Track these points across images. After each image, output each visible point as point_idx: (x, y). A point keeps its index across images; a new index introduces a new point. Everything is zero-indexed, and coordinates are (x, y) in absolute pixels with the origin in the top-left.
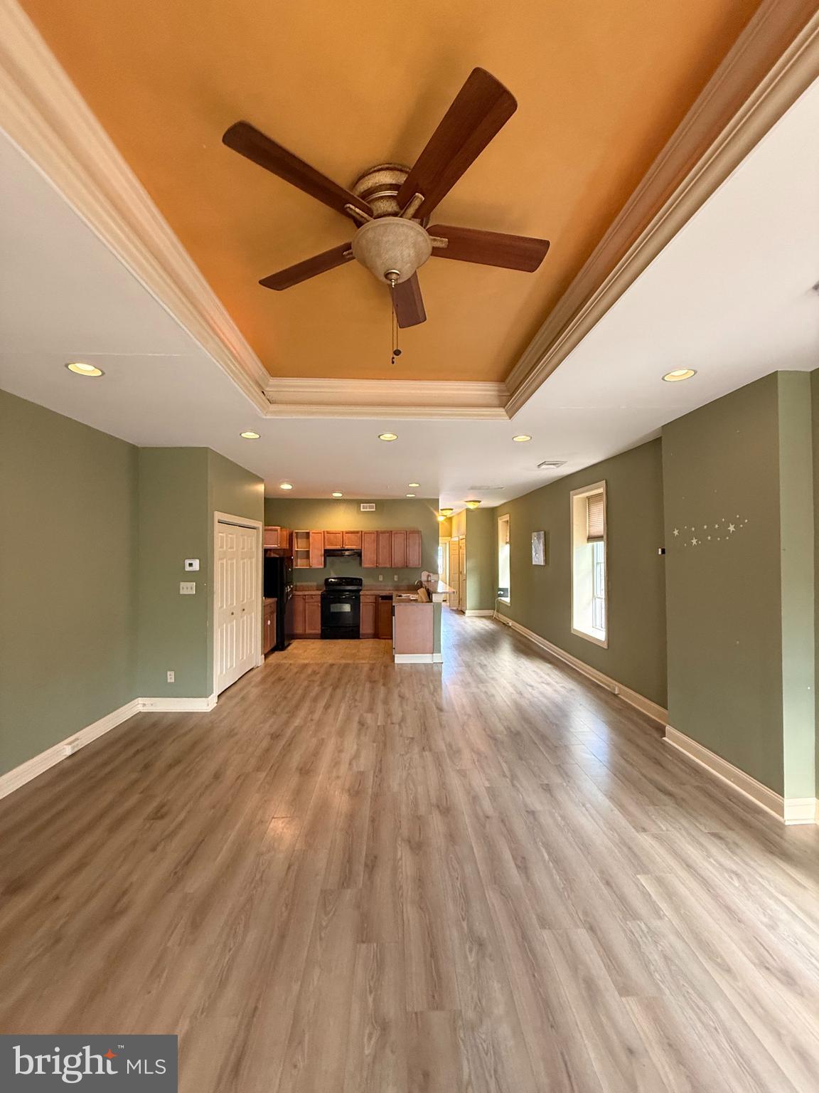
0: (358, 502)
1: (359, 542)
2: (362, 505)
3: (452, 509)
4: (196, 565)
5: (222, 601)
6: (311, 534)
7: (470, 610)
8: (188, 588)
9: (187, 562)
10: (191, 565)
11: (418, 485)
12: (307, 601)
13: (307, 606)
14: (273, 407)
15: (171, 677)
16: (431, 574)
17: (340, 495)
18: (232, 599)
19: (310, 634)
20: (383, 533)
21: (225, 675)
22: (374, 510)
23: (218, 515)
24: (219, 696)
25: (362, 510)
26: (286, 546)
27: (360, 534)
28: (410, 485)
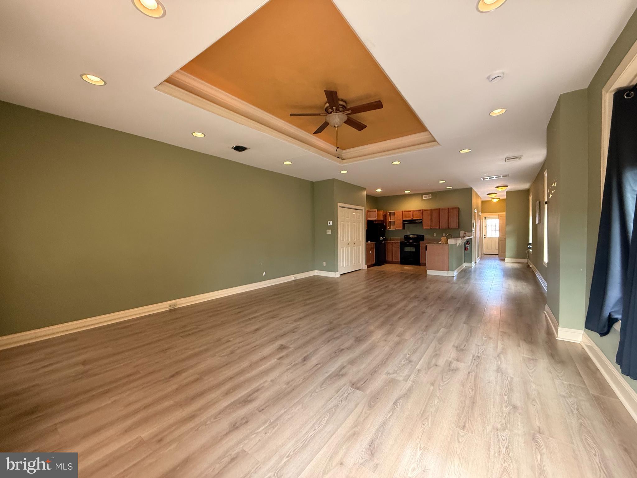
0: (422, 194)
1: (421, 215)
2: (424, 196)
3: (496, 193)
4: (331, 224)
5: (343, 237)
6: (395, 212)
7: (508, 258)
8: (329, 232)
9: (329, 222)
10: (329, 223)
11: (444, 182)
12: (393, 245)
13: (393, 248)
14: (344, 161)
15: (325, 264)
16: (466, 233)
17: (409, 192)
18: (348, 238)
19: (396, 261)
20: (435, 210)
21: (345, 267)
22: (431, 198)
23: (339, 204)
24: (341, 275)
25: (424, 198)
26: (381, 218)
27: (422, 212)
28: (440, 182)
